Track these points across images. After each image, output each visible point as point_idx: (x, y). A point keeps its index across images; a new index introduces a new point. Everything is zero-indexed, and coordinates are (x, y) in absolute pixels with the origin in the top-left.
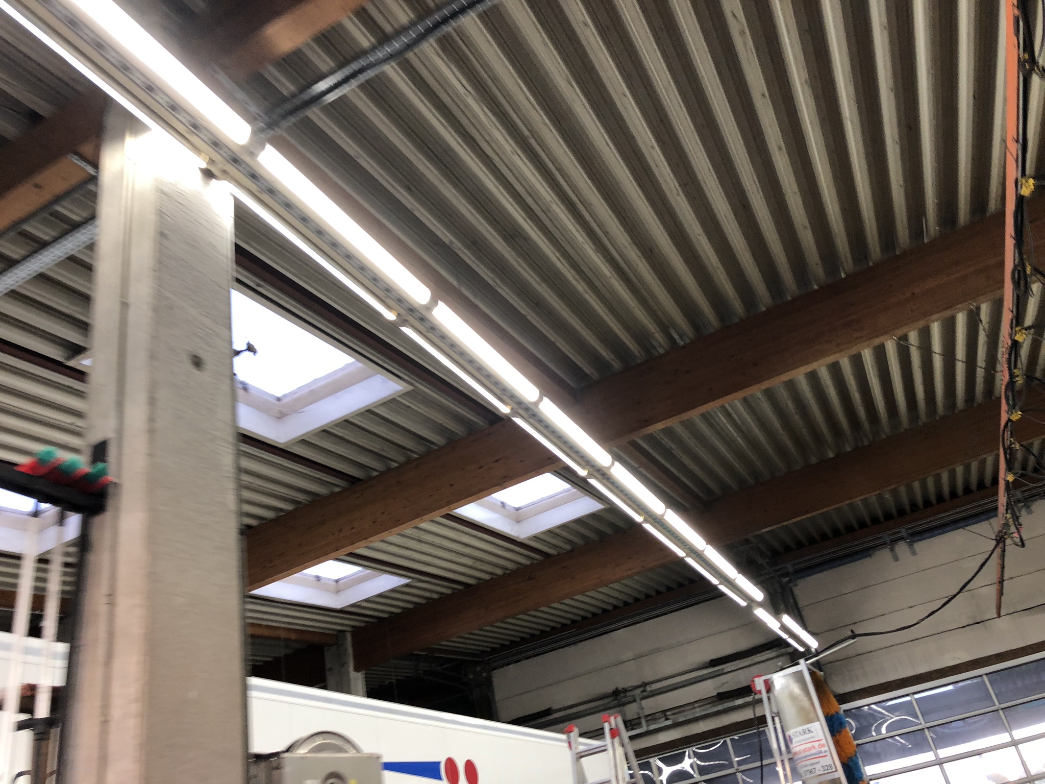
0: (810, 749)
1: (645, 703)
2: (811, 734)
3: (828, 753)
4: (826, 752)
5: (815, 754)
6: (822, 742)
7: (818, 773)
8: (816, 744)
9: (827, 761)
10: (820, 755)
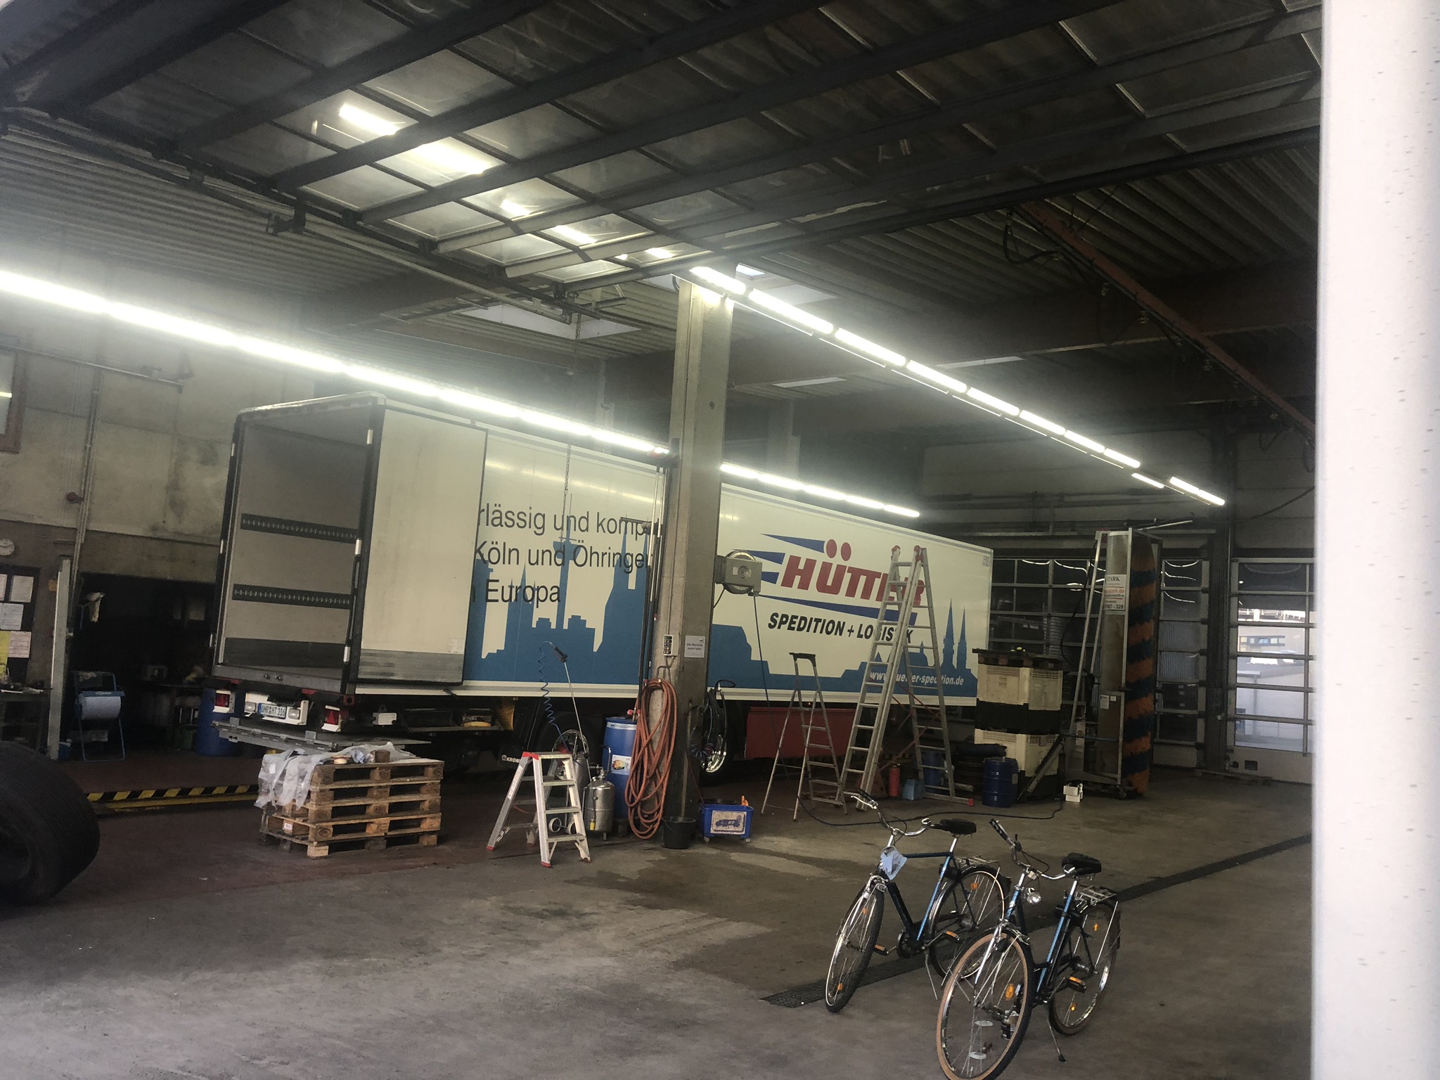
0: (1113, 591)
1: (1057, 511)
2: (1118, 582)
3: (1124, 598)
4: (1123, 596)
5: (1116, 596)
6: (1123, 589)
7: (1112, 609)
8: (1118, 589)
9: (1121, 602)
10: (1119, 597)
